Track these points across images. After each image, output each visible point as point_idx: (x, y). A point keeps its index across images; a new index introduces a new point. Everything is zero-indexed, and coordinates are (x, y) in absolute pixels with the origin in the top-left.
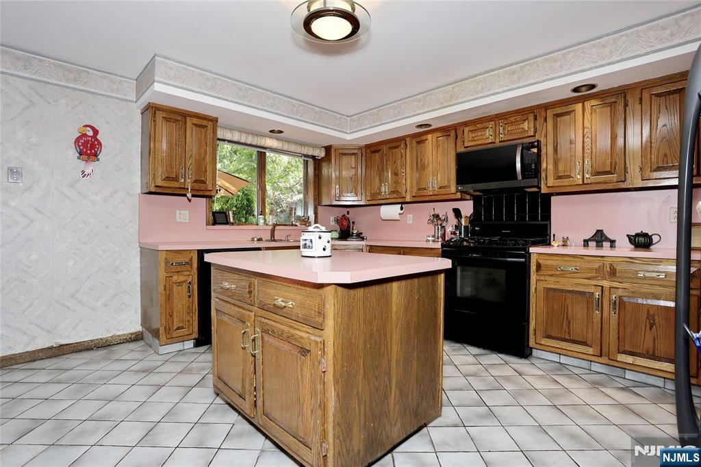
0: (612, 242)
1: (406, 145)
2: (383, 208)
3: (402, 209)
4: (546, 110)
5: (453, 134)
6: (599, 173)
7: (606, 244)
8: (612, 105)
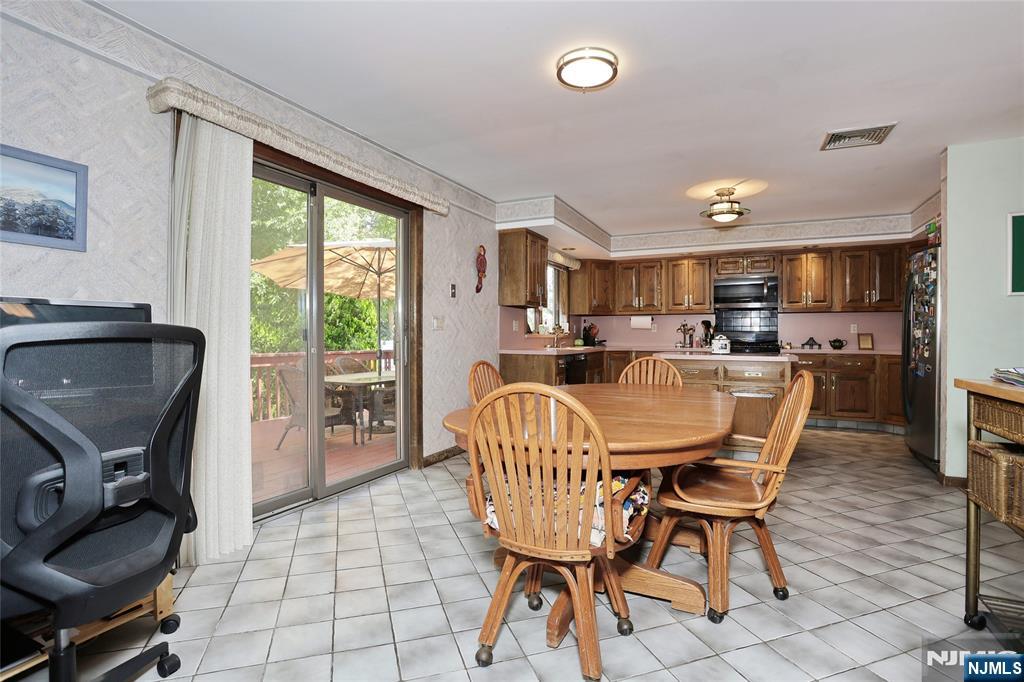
0: (820, 345)
1: (661, 266)
2: (633, 318)
3: (653, 319)
4: (782, 255)
5: (707, 262)
6: (816, 302)
7: (815, 347)
8: (825, 259)
